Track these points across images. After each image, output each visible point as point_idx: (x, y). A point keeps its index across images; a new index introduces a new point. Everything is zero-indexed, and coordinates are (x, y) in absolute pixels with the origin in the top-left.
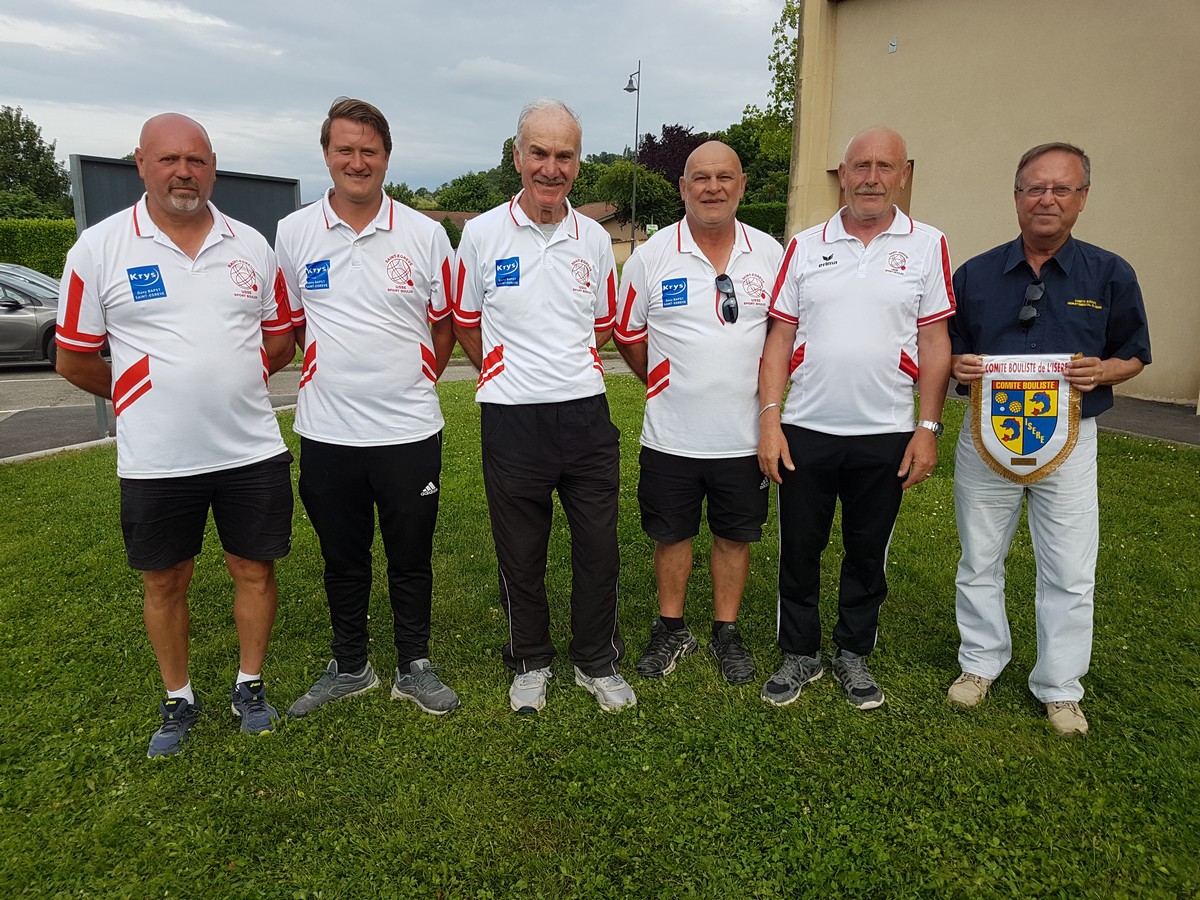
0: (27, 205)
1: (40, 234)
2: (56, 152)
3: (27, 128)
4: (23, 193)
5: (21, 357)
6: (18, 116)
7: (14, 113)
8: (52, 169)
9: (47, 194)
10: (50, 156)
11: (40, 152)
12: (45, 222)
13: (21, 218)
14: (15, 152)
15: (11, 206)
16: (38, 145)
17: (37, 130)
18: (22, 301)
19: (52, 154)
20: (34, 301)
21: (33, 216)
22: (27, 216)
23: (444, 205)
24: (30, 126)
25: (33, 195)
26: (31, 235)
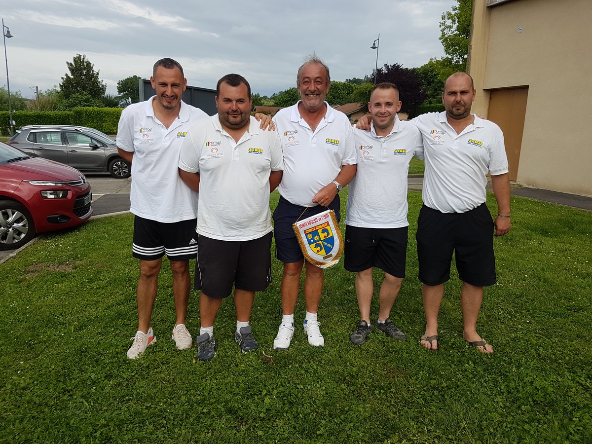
0: (87, 100)
1: (93, 114)
2: (99, 76)
3: (87, 64)
4: (86, 95)
5: (97, 170)
6: (84, 59)
7: (82, 57)
8: (97, 84)
9: (94, 96)
10: (97, 77)
11: (93, 76)
12: (96, 109)
13: (84, 106)
14: (81, 75)
15: (79, 101)
16: (92, 72)
17: (92, 65)
18: (99, 145)
19: (98, 77)
20: (104, 145)
21: (90, 106)
22: (87, 106)
23: (277, 104)
24: (89, 64)
25: (90, 96)
26: (89, 115)
